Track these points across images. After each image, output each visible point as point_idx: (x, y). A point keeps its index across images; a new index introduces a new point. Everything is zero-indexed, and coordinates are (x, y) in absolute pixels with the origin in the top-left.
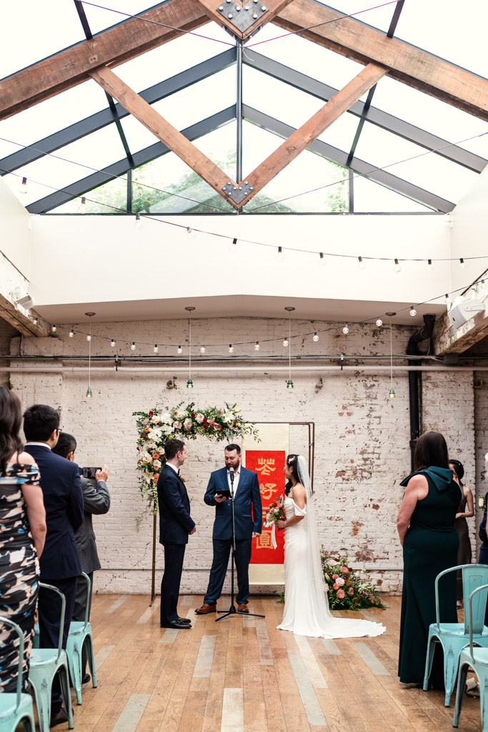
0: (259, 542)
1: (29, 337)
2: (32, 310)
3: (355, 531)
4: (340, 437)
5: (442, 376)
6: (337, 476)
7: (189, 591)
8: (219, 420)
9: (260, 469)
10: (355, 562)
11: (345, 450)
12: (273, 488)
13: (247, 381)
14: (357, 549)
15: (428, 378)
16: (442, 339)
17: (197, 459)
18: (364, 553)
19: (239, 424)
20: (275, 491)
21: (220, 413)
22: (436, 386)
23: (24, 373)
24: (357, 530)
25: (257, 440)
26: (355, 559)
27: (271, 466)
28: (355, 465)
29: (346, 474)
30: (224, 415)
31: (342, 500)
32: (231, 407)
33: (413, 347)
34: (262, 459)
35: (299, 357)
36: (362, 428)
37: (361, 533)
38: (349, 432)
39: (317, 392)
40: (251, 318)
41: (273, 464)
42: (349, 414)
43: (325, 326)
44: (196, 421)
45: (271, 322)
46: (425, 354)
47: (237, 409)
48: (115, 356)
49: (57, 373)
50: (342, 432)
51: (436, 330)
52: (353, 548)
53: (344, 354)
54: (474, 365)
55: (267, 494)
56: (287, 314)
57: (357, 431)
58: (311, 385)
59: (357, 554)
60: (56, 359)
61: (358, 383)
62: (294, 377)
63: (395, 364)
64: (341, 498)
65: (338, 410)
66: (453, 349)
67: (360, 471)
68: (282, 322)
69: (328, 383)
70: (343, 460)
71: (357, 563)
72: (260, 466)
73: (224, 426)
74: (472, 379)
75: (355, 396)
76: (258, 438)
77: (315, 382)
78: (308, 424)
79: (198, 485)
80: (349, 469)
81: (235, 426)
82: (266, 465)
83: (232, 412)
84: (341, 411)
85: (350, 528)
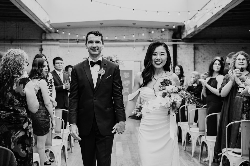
1: (48, 33)
2: (50, 25)
5: (183, 46)
13: (120, 47)
15: (179, 46)
16: (184, 33)
19: (118, 62)
20: (129, 83)
21: (111, 58)
22: (181, 49)
23: (47, 45)
27: (128, 75)
30: (113, 59)
32: (115, 56)
33: (174, 36)
34: (125, 73)
35: (137, 40)
39: (143, 51)
40: (121, 27)
43: (145, 29)
45: (128, 28)
46: (178, 38)
47: (117, 57)
48: (77, 39)
49: (58, 45)
51: (182, 31)
53: (152, 39)
54: (194, 42)
55: (127, 84)
56: (133, 25)
60: (57, 40)
62: (135, 46)
63: (168, 42)
66: (188, 37)
68: (131, 28)
72: (124, 75)
74: (193, 47)
77: (142, 48)
78: (140, 61)
82: (126, 75)
83: (115, 58)
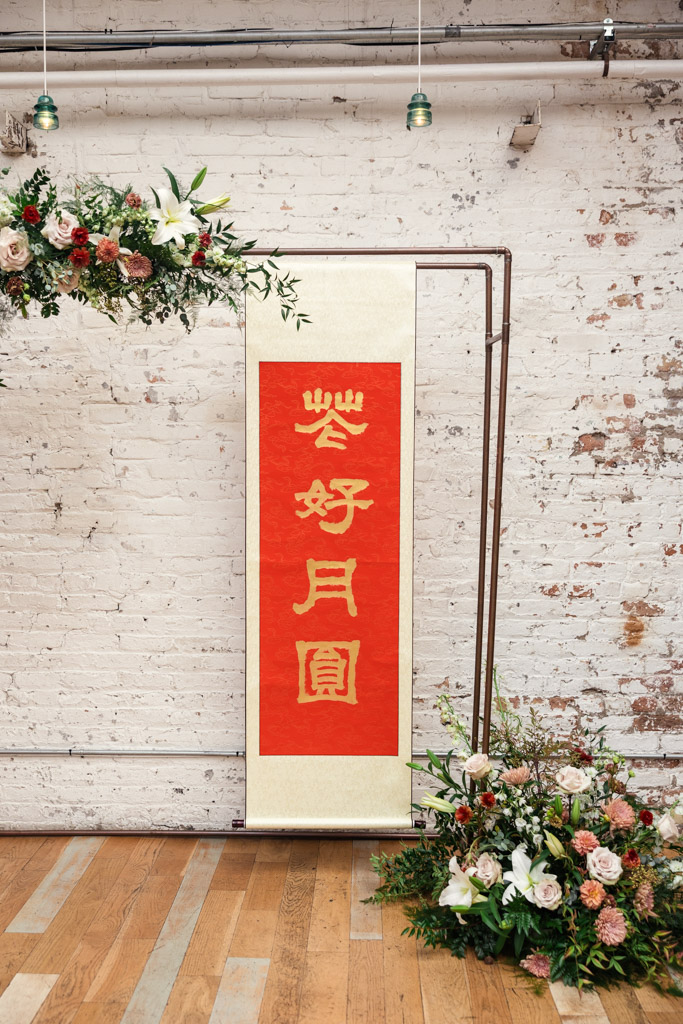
0: (309, 682)
3: (634, 632)
4: (591, 320)
6: (577, 450)
7: (91, 822)
8: (137, 238)
9: (310, 429)
10: (630, 731)
11: (605, 364)
12: (358, 496)
13: (273, 127)
14: (636, 691)
17: (108, 396)
18: (661, 704)
19: (216, 252)
20: (364, 505)
21: (139, 205)
24: (640, 629)
25: (292, 321)
26: (628, 721)
27: (351, 417)
28: (638, 412)
29: (609, 445)
30: (154, 214)
31: (592, 530)
32: (185, 183)
34: (318, 392)
35: (452, 34)
36: (667, 287)
37: (652, 640)
38: (622, 302)
39: (513, 164)
41: (358, 408)
42: (623, 239)
44: (46, 241)
47: (207, 195)
50: (598, 299)
52: (624, 688)
53: (613, 21)
55: (337, 515)
57: (650, 298)
58: (492, 138)
59: (638, 708)
61: (655, 131)
64: (588, 522)
65: (586, 224)
67: (655, 434)
69: (556, 132)
70: (598, 399)
71: (637, 734)
72: (313, 417)
73: (160, 260)
75: (646, 177)
76: (297, 309)
79: (113, 483)
80: (619, 425)
81: (199, 259)
82: (332, 415)
83: (188, 206)
84: (596, 228)
85: (617, 624)
